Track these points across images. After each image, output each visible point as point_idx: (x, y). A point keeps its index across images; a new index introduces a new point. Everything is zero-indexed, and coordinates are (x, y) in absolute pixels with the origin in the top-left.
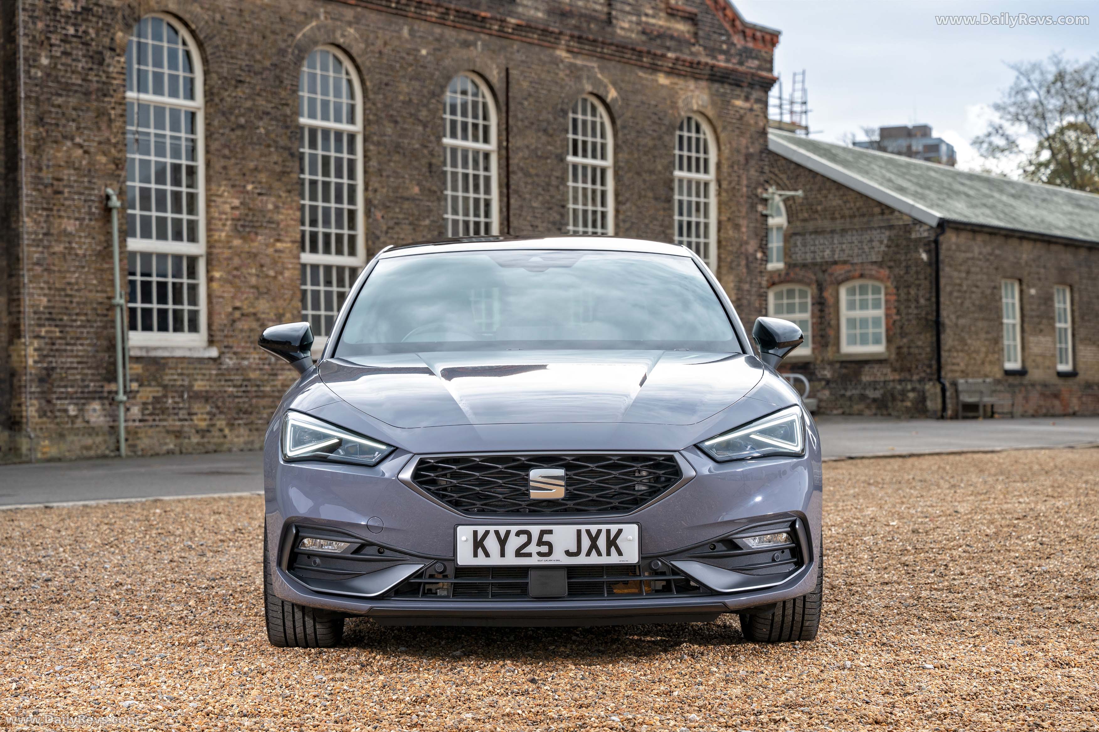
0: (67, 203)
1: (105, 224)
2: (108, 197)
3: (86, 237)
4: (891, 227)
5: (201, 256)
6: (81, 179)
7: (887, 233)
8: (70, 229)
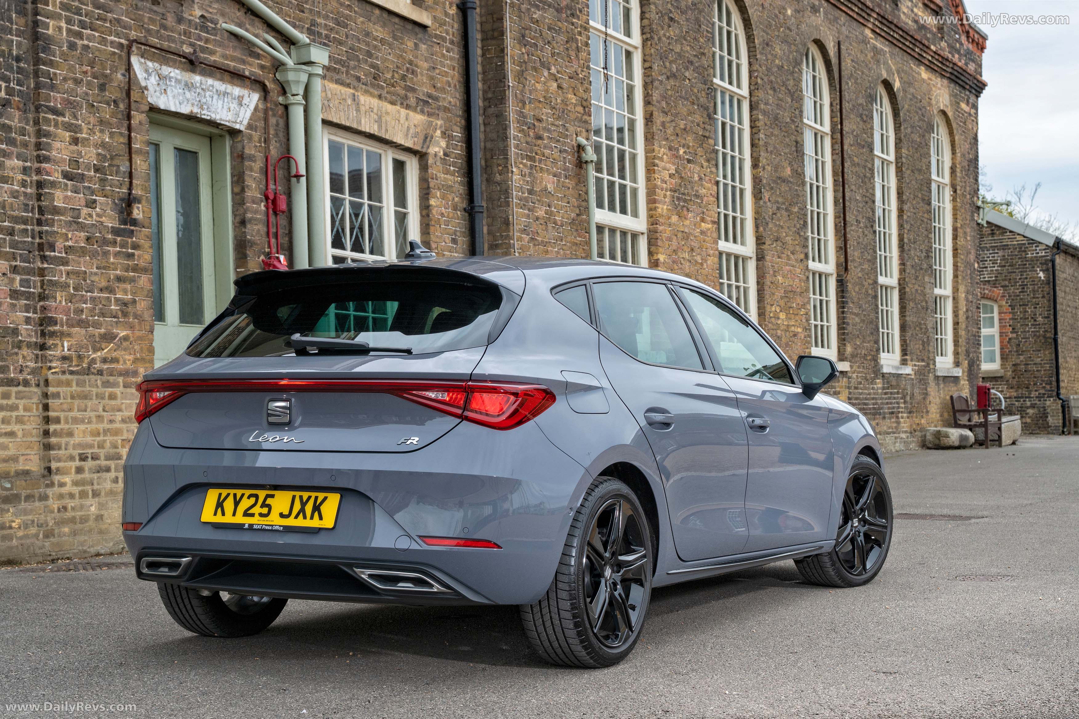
0: (547, 152)
1: (577, 185)
2: (580, 148)
3: (561, 199)
4: (1005, 247)
5: (642, 234)
6: (557, 123)
7: (1001, 253)
8: (550, 187)
